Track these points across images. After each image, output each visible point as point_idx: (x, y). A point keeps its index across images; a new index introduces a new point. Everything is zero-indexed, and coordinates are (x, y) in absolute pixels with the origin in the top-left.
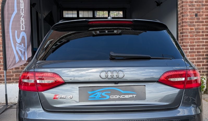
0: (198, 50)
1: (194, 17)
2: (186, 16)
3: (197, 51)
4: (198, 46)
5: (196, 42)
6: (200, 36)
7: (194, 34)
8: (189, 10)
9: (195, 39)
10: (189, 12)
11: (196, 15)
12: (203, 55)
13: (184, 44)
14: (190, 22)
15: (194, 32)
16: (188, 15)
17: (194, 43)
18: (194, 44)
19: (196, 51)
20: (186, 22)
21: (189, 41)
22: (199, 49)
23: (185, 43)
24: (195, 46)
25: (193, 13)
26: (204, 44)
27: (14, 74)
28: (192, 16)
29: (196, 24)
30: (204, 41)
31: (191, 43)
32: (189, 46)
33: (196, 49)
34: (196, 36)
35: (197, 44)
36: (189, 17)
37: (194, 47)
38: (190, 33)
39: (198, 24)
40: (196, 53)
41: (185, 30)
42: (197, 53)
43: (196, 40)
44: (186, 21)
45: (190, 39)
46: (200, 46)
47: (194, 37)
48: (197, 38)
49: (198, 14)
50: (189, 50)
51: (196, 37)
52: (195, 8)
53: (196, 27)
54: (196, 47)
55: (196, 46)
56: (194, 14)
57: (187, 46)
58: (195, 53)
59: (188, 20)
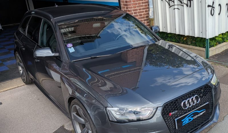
0: (140, 14)
3: (139, 15)
4: (139, 9)
5: (138, 7)
9: (136, 4)
12: (144, 17)
13: (129, 9)
17: (136, 7)
18: (137, 8)
19: (139, 14)
21: (133, 6)
22: (141, 12)
23: (130, 8)
24: (137, 10)
26: (144, 7)
30: (144, 4)
31: (134, 7)
32: (133, 11)
33: (139, 12)
35: (139, 8)
37: (137, 11)
40: (139, 17)
42: (140, 16)
43: (138, 5)
45: (133, 4)
46: (141, 10)
47: (136, 2)
48: (138, 3)
54: (138, 11)
55: (138, 10)
57: (131, 11)
58: (138, 16)
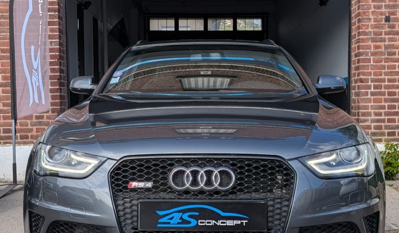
0: (389, 90)
1: (383, 22)
2: (365, 21)
3: (388, 92)
4: (389, 81)
5: (386, 74)
6: (394, 62)
7: (383, 57)
8: (373, 9)
9: (384, 67)
10: (373, 13)
11: (388, 19)
13: (362, 77)
14: (375, 34)
15: (382, 54)
16: (370, 19)
17: (381, 75)
18: (383, 77)
19: (386, 91)
20: (365, 34)
21: (372, 72)
22: (393, 87)
23: (364, 74)
24: (384, 81)
25: (381, 14)
27: (35, 128)
28: (378, 21)
29: (387, 37)
31: (375, 74)
32: (372, 82)
33: (387, 87)
34: (387, 60)
35: (389, 77)
36: (372, 23)
37: (383, 84)
38: (373, 54)
39: (391, 36)
40: (386, 97)
41: (363, 49)
42: (389, 95)
43: (386, 70)
44: (367, 31)
45: (374, 67)
46: (395, 82)
47: (383, 63)
48: (388, 66)
49: (391, 17)
50: (372, 88)
51: (386, 64)
52: (385, 6)
53: (387, 43)
54: (386, 83)
55: (386, 81)
56: (384, 17)
57: (367, 80)
58: (385, 95)
59: (370, 30)
